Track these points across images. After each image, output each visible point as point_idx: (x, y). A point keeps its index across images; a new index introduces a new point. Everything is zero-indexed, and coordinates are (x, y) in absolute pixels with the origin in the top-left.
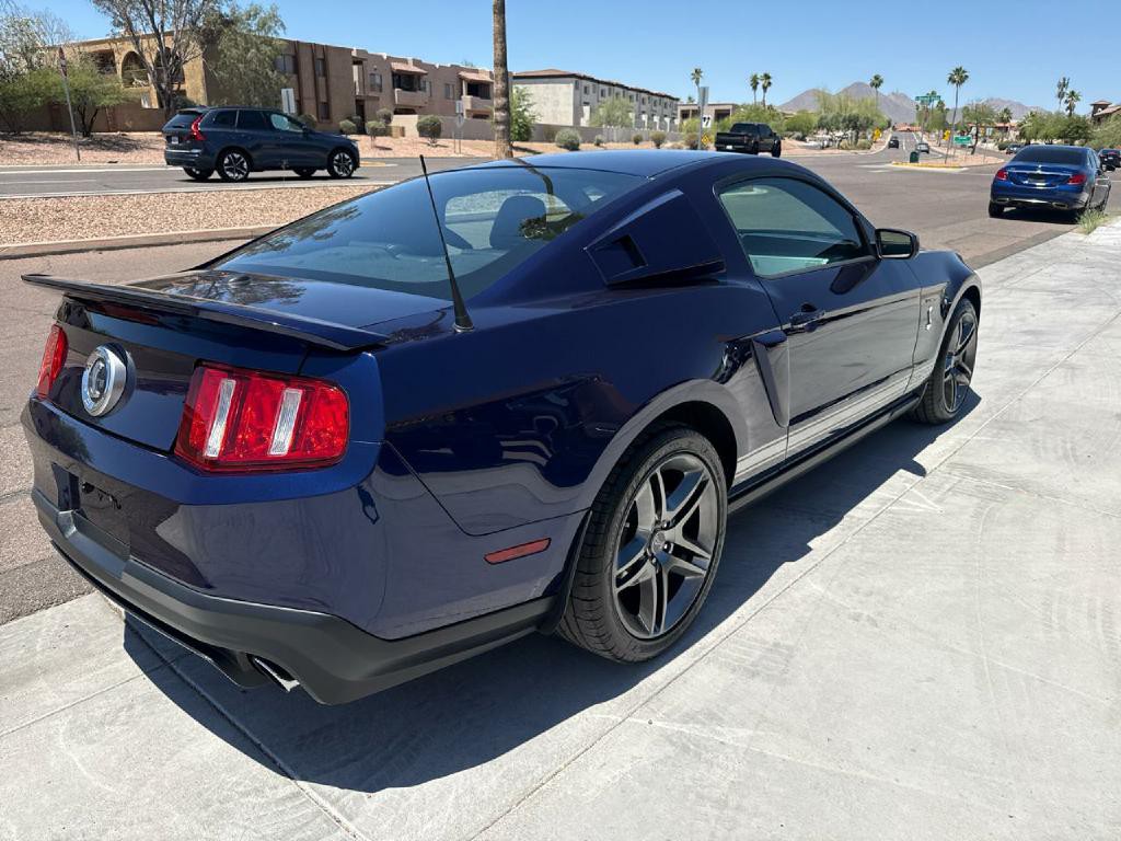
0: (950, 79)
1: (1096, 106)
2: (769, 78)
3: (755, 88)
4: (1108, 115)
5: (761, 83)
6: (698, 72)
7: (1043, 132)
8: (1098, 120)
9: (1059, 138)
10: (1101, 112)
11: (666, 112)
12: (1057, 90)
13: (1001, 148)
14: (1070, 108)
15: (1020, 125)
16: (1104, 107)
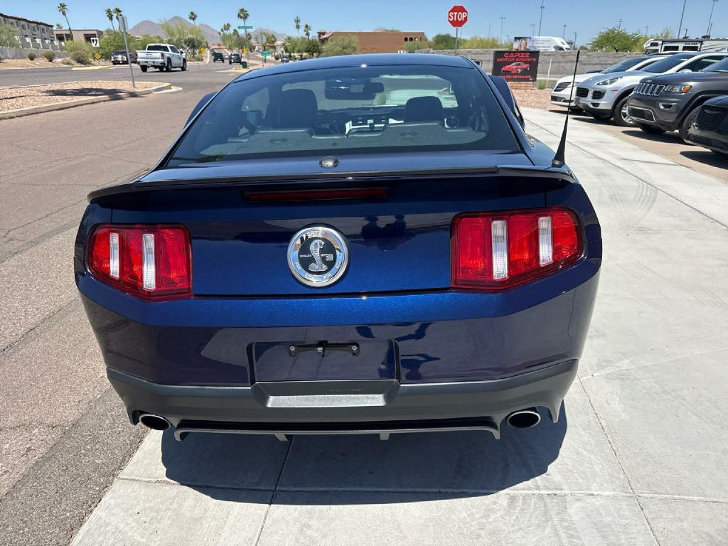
0: (239, 15)
1: (320, 34)
2: (120, 11)
3: (111, 18)
4: (327, 39)
5: (115, 15)
6: (63, 6)
7: (297, 49)
8: (323, 41)
9: (306, 52)
10: (323, 37)
11: (45, 35)
12: (295, 24)
13: (277, 59)
14: (308, 34)
15: (284, 45)
16: (324, 34)
